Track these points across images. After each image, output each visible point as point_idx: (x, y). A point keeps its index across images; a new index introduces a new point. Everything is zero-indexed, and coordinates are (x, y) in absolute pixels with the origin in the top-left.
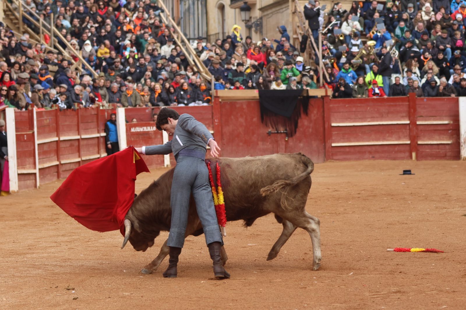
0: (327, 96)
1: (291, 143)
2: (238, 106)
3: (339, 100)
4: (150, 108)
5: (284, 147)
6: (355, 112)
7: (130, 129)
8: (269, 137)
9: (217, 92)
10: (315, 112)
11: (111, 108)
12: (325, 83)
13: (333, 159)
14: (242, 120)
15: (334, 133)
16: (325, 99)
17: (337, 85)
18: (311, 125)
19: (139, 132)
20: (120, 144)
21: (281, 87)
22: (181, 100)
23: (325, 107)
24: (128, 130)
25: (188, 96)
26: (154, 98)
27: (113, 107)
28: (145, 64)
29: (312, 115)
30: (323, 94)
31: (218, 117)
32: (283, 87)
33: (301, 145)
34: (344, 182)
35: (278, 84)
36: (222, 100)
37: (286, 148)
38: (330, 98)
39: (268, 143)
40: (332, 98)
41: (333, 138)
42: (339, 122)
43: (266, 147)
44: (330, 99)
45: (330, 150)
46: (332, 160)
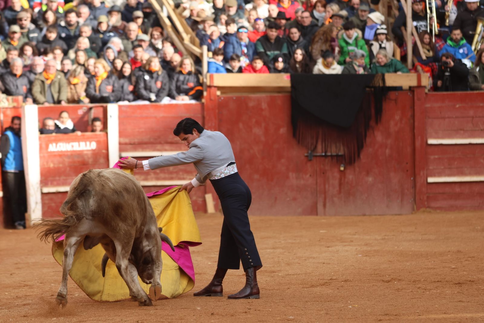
0: (419, 86)
1: (350, 176)
2: (251, 104)
3: (444, 94)
4: (86, 106)
5: (336, 183)
6: (473, 117)
7: (47, 147)
8: (309, 164)
9: (211, 77)
10: (397, 118)
11: (12, 105)
12: (416, 62)
13: (429, 207)
14: (258, 131)
15: (432, 157)
16: (415, 93)
17: (440, 67)
18: (389, 142)
19: (65, 152)
20: (28, 174)
21: (334, 69)
22: (144, 92)
23: (416, 108)
24: (43, 148)
25: (159, 84)
26: (95, 87)
27: (15, 104)
28: (78, 23)
29: (392, 123)
30: (414, 83)
31: (214, 124)
32: (337, 69)
33: (370, 179)
34: (449, 251)
35: (328, 64)
36: (222, 93)
37: (340, 184)
38: (426, 91)
39: (308, 176)
40: (429, 90)
41: (431, 168)
42: (443, 138)
43: (302, 182)
44: (426, 94)
45: (424, 190)
46: (428, 209)
